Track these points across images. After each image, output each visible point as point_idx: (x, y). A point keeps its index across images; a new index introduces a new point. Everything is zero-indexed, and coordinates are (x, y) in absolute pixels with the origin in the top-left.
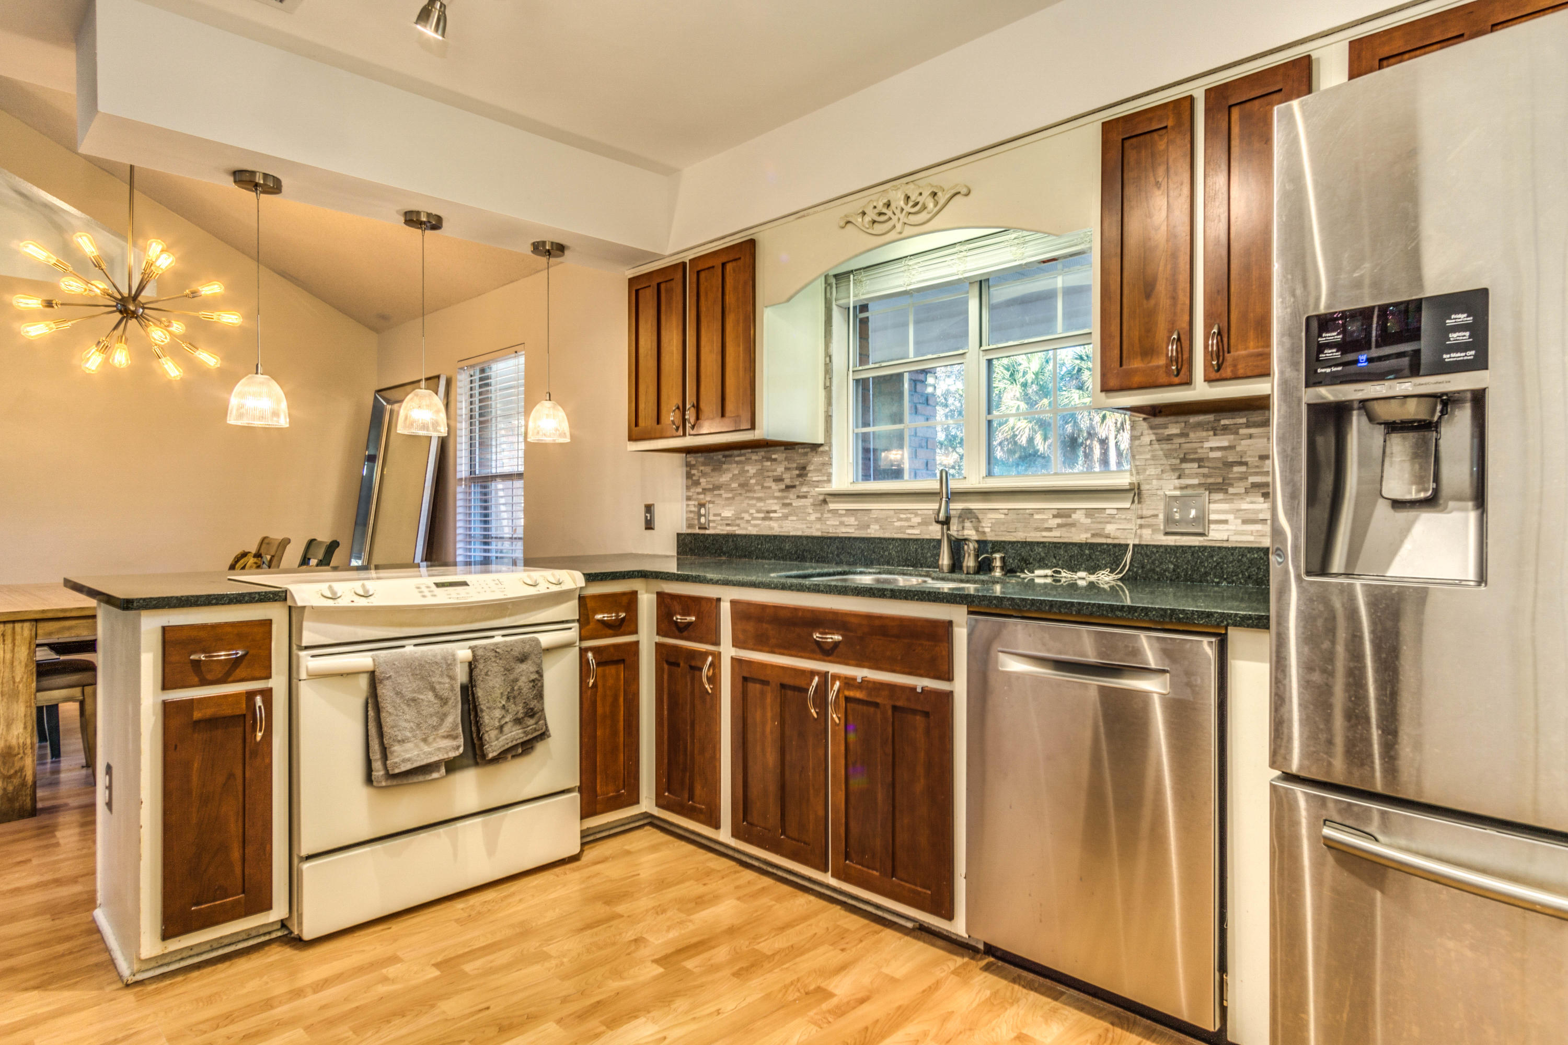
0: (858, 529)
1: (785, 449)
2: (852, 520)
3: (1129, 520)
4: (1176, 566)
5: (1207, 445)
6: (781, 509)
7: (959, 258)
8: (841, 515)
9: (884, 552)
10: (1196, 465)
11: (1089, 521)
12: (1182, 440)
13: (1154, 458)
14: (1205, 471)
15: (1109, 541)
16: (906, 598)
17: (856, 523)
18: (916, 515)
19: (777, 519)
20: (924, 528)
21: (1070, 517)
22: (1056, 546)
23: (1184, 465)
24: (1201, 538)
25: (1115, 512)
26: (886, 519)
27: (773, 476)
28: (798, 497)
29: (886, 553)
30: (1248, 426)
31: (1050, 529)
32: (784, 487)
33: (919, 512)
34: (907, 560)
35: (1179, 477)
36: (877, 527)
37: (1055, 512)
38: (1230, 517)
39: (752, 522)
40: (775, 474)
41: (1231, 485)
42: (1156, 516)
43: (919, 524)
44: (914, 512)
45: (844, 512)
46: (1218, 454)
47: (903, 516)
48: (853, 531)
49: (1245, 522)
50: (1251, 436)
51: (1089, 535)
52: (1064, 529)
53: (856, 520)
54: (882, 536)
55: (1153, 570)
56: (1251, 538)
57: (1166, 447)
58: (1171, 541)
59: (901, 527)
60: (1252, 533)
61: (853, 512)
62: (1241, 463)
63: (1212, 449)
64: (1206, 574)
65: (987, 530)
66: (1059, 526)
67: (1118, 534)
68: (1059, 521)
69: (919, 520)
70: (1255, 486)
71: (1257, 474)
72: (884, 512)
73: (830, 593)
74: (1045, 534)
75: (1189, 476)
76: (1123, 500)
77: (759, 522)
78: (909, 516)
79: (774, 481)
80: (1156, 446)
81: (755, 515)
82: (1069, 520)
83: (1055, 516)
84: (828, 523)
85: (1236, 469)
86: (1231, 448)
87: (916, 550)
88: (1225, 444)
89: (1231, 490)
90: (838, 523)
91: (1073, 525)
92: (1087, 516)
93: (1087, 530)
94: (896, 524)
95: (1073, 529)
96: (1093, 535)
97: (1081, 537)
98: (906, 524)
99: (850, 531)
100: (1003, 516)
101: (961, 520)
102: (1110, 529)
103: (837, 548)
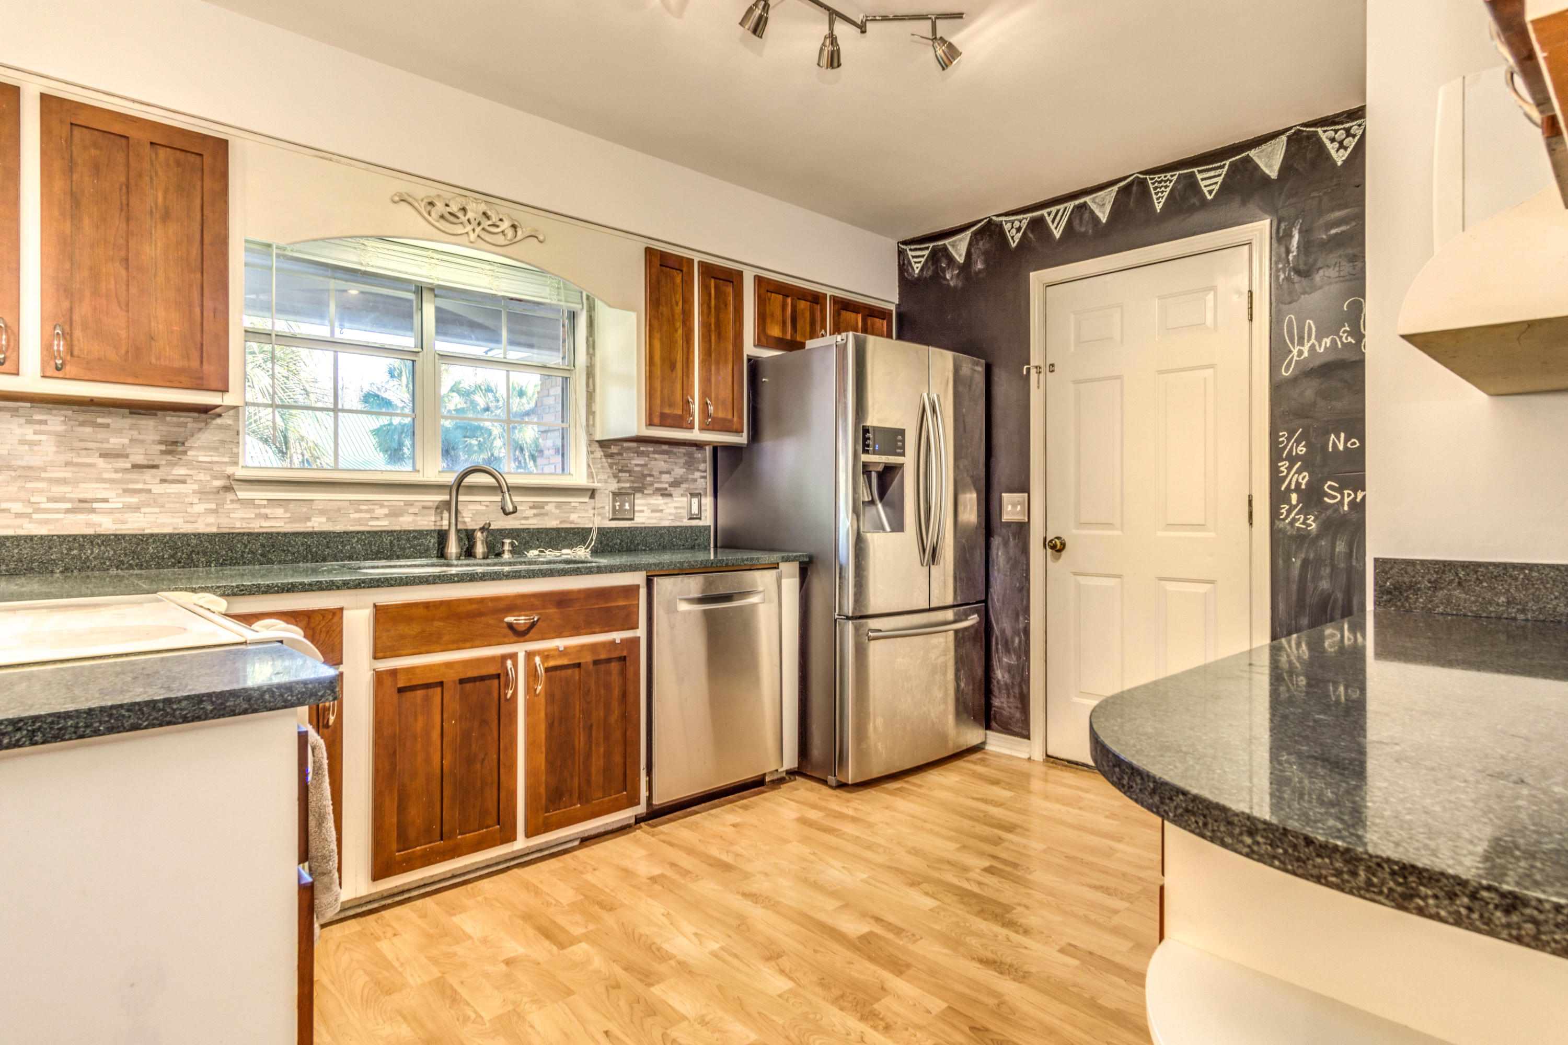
0: (290, 522)
1: (131, 413)
2: (279, 512)
3: (586, 511)
4: (622, 541)
5: (634, 462)
6: (118, 495)
7: (430, 264)
8: (260, 506)
9: (344, 546)
10: (627, 475)
11: (558, 511)
12: (620, 457)
13: (603, 467)
14: (632, 478)
15: (573, 526)
16: (611, 572)
17: (288, 515)
18: (382, 506)
19: (111, 511)
20: (393, 519)
21: (543, 508)
22: (539, 531)
23: (620, 474)
24: (630, 522)
25: (577, 504)
26: (339, 510)
27: (100, 449)
28: (163, 481)
29: (348, 547)
30: (654, 452)
31: (527, 518)
32: (129, 466)
33: (386, 503)
34: (378, 552)
35: (618, 482)
36: (324, 520)
37: (532, 504)
38: (645, 508)
39: (35, 516)
40: (106, 446)
41: (646, 488)
42: (603, 507)
43: (386, 515)
44: (381, 504)
45: (265, 502)
46: (638, 469)
47: (363, 507)
48: (282, 524)
49: (653, 511)
50: (655, 459)
51: (558, 522)
52: (539, 518)
53: (286, 512)
54: (331, 529)
55: (608, 545)
56: (655, 521)
57: (609, 460)
58: (614, 524)
59: (360, 519)
60: (656, 518)
61: (282, 503)
62: (651, 475)
63: (636, 465)
64: (638, 544)
65: (467, 520)
66: (535, 515)
67: (579, 520)
68: (535, 511)
69: (386, 511)
70: (658, 489)
71: (658, 482)
72: (335, 503)
73: (534, 577)
74: (523, 522)
75: (624, 482)
76: (584, 496)
77: (61, 516)
78: (371, 507)
79: (101, 456)
80: (604, 460)
81: (42, 506)
82: (543, 511)
83: (531, 508)
84: (232, 515)
85: (648, 479)
86: (645, 465)
87: (391, 542)
88: (642, 462)
89: (646, 492)
90: (253, 516)
91: (545, 514)
92: (556, 507)
93: (556, 519)
94: (352, 516)
95: (546, 518)
96: (561, 522)
97: (553, 524)
98: (368, 516)
99: (278, 525)
100: (484, 508)
101: (439, 511)
102: (573, 517)
103: (263, 546)
